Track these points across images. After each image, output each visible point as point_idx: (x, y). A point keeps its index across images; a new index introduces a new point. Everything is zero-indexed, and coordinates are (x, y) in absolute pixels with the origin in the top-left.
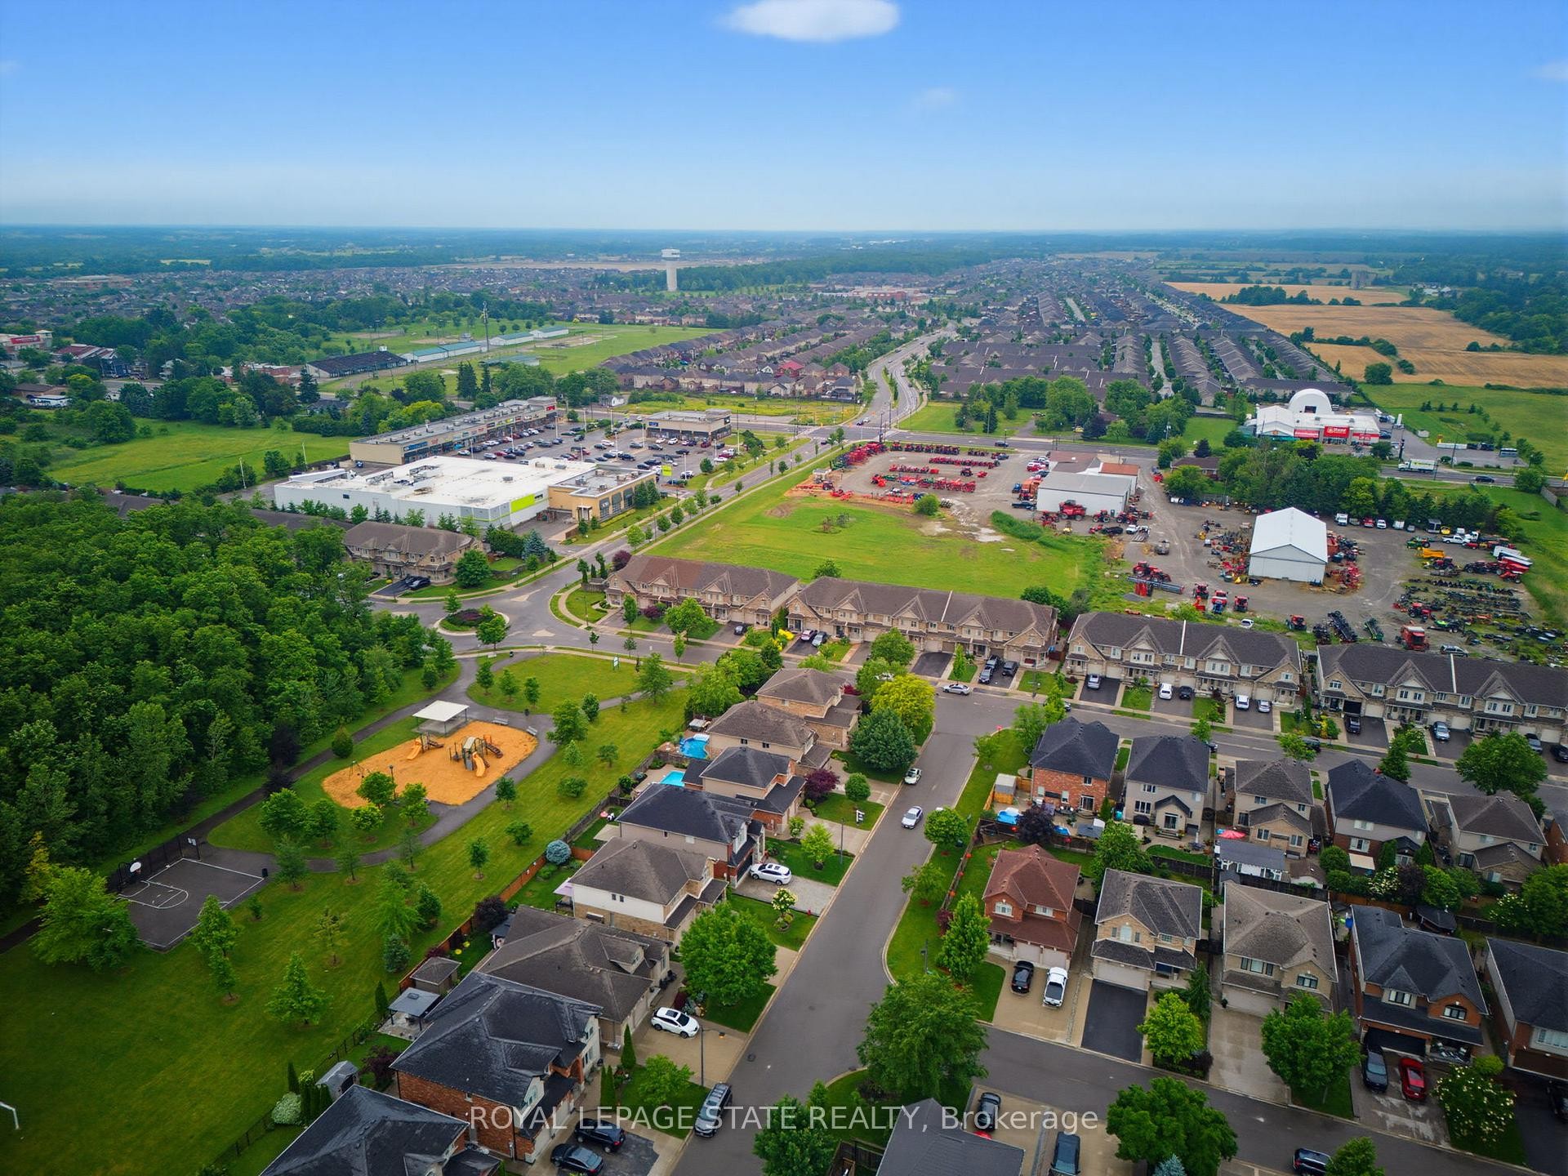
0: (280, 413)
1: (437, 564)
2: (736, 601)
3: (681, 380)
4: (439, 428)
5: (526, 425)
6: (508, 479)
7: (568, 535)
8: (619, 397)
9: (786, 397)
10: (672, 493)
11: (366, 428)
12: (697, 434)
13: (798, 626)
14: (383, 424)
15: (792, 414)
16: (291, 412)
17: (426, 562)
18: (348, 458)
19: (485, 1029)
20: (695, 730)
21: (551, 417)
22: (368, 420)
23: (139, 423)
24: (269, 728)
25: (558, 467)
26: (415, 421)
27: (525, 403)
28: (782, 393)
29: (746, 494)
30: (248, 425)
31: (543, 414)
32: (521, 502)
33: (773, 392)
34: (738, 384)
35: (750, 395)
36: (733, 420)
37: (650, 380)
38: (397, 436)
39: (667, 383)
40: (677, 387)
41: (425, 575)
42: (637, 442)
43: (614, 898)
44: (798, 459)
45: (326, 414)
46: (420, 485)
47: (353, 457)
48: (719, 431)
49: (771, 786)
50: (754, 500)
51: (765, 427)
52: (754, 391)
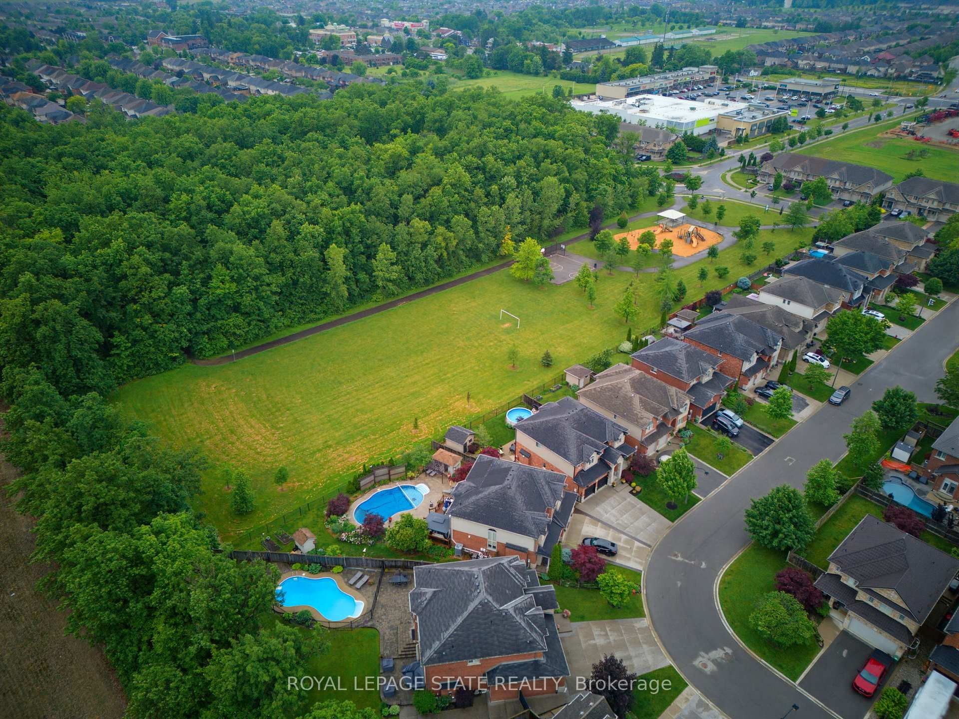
0: (554, 68)
1: (656, 149)
2: (848, 186)
3: (800, 62)
4: (646, 80)
5: (696, 83)
6: (693, 109)
7: (729, 143)
8: (755, 71)
9: (879, 78)
10: (797, 128)
11: (604, 77)
12: (813, 94)
13: (890, 206)
14: (614, 75)
15: (883, 88)
16: (559, 68)
17: (651, 147)
18: (594, 94)
19: (732, 328)
20: (819, 247)
21: (712, 80)
22: (604, 73)
23: (485, 70)
24: (592, 205)
25: (723, 105)
26: (632, 75)
27: (696, 69)
28: (876, 74)
29: (849, 132)
30: (537, 74)
31: (707, 77)
32: (701, 122)
33: (869, 73)
34: (842, 66)
35: (850, 74)
36: (840, 89)
37: (777, 61)
38: (623, 83)
39: (789, 63)
40: (796, 66)
41: (649, 154)
42: (771, 97)
43: (784, 302)
44: (890, 114)
45: (578, 70)
46: (642, 107)
47: (597, 94)
48: (830, 94)
49: (876, 275)
50: (856, 136)
51: (864, 95)
52: (855, 72)
